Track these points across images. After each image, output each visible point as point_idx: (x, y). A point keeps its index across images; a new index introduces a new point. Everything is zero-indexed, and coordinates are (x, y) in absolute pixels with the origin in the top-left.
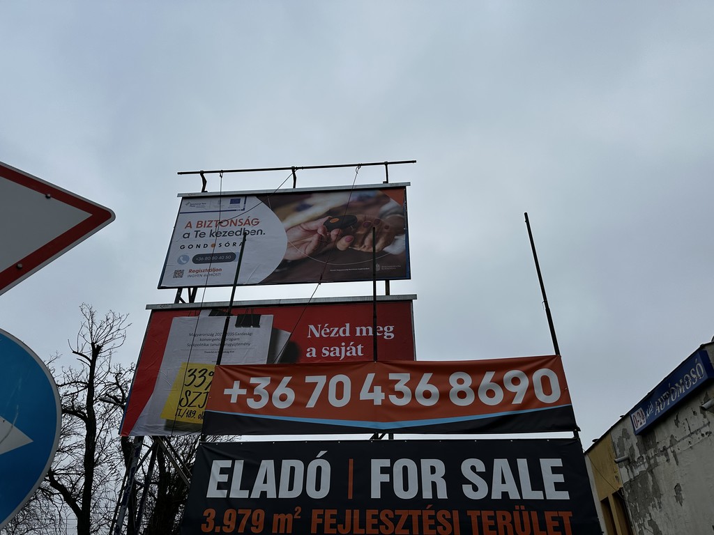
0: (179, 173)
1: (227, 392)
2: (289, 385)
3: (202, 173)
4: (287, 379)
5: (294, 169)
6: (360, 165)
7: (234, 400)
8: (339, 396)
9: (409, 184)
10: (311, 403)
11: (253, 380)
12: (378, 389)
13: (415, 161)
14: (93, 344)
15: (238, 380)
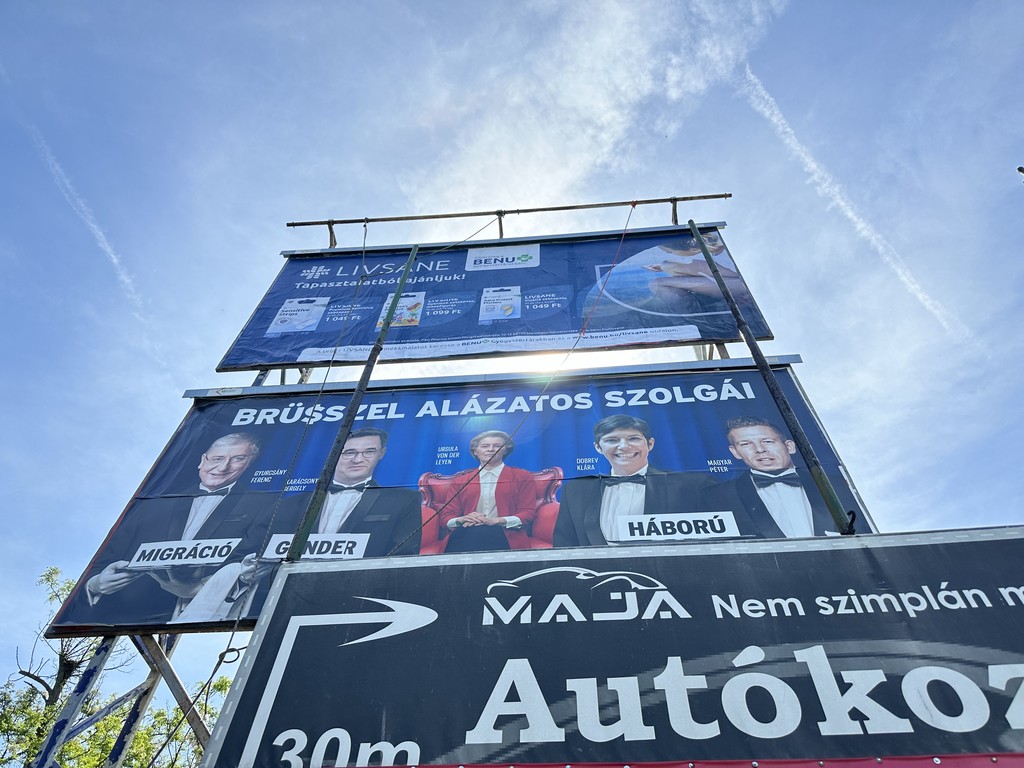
0: (289, 225)
3: (330, 223)
5: (500, 214)
9: (723, 224)
13: (730, 195)
14: (62, 657)
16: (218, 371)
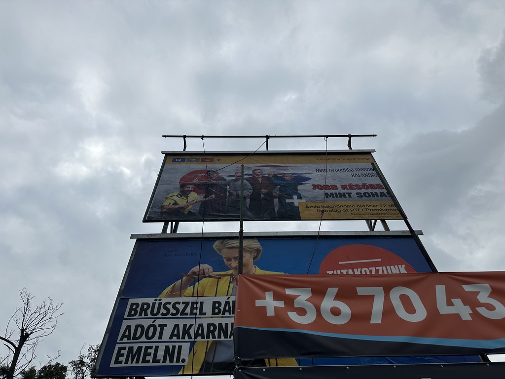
0: (163, 136)
1: (259, 303)
2: (338, 297)
3: (185, 137)
4: (332, 291)
5: (268, 137)
6: (327, 137)
7: (270, 313)
8: (410, 309)
9: (374, 151)
10: (376, 319)
11: (289, 292)
12: (457, 302)
13: (376, 135)
14: (22, 331)
15: (268, 290)
16: (143, 222)
